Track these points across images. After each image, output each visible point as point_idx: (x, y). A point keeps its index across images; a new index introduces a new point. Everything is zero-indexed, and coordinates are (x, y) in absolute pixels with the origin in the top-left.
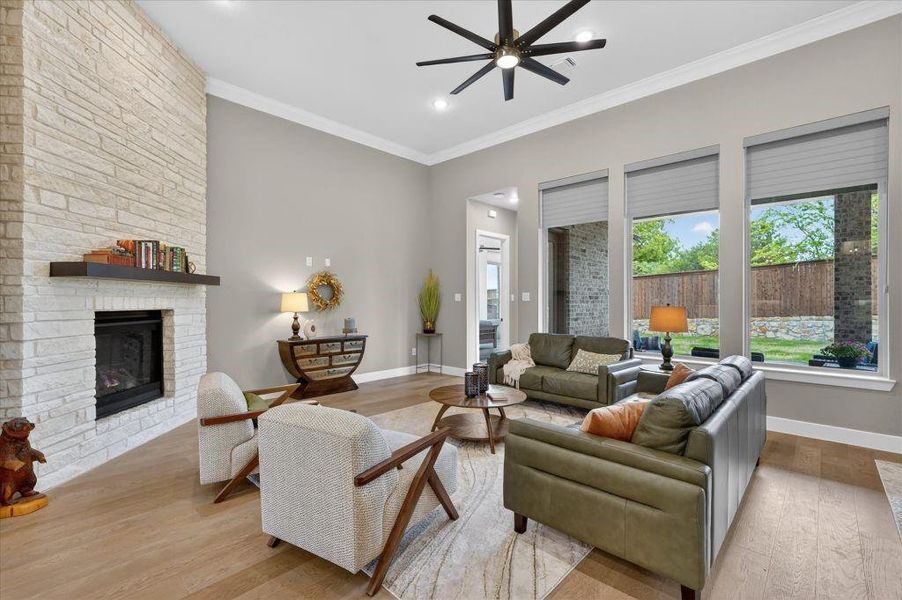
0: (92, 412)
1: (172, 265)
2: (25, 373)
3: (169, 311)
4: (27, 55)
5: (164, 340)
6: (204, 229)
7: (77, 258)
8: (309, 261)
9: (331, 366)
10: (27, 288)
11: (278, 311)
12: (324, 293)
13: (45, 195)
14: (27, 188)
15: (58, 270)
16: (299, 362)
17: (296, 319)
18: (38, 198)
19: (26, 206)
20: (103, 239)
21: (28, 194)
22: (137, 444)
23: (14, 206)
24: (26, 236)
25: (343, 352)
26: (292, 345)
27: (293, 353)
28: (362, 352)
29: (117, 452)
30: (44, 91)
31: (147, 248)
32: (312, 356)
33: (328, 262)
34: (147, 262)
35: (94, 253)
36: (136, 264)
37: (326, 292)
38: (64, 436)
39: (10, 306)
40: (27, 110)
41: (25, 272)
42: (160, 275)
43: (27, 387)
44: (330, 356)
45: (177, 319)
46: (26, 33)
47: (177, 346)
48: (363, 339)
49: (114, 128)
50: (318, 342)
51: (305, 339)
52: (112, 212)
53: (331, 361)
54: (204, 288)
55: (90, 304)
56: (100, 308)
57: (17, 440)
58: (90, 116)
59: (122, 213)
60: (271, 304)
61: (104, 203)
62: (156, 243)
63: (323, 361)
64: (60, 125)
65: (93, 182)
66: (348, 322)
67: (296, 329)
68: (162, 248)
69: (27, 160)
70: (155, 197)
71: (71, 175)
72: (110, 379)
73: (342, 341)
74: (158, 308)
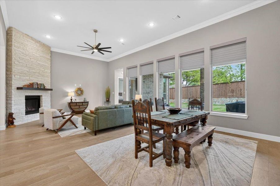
0: (24, 113)
1: (41, 87)
2: (13, 105)
3: (41, 96)
4: (13, 53)
5: (41, 102)
6: (50, 79)
7: (22, 86)
8: (76, 85)
9: (79, 108)
10: (13, 91)
11: (67, 96)
12: (79, 92)
13: (16, 76)
14: (13, 75)
15: (18, 88)
16: (71, 107)
17: (71, 98)
18: (15, 77)
19: (13, 78)
20: (27, 83)
21: (13, 76)
22: (34, 120)
23: (11, 78)
24: (13, 83)
25: (82, 105)
26: (70, 103)
27: (70, 105)
28: (88, 105)
29: (29, 121)
30: (16, 59)
31: (35, 84)
32: (75, 106)
33: (80, 85)
34: (35, 87)
35: (25, 85)
36: (33, 87)
37: (80, 92)
38: (20, 117)
39: (10, 95)
40: (13, 63)
41: (13, 89)
42: (38, 89)
43: (13, 108)
44: (79, 106)
45: (43, 97)
46: (13, 50)
47: (43, 103)
48: (88, 102)
49: (29, 62)
50: (76, 103)
51: (73, 102)
52: (29, 78)
53: (79, 107)
54: (50, 91)
55: (24, 94)
56: (26, 95)
57: (11, 116)
58: (24, 61)
59: (30, 78)
60: (66, 95)
61: (27, 76)
62: (37, 83)
63: (77, 107)
64: (19, 64)
65: (25, 73)
66: (85, 99)
67: (71, 100)
68: (38, 84)
69: (13, 71)
70: (38, 74)
71: (21, 72)
72: (29, 108)
73: (82, 102)
74: (39, 95)
